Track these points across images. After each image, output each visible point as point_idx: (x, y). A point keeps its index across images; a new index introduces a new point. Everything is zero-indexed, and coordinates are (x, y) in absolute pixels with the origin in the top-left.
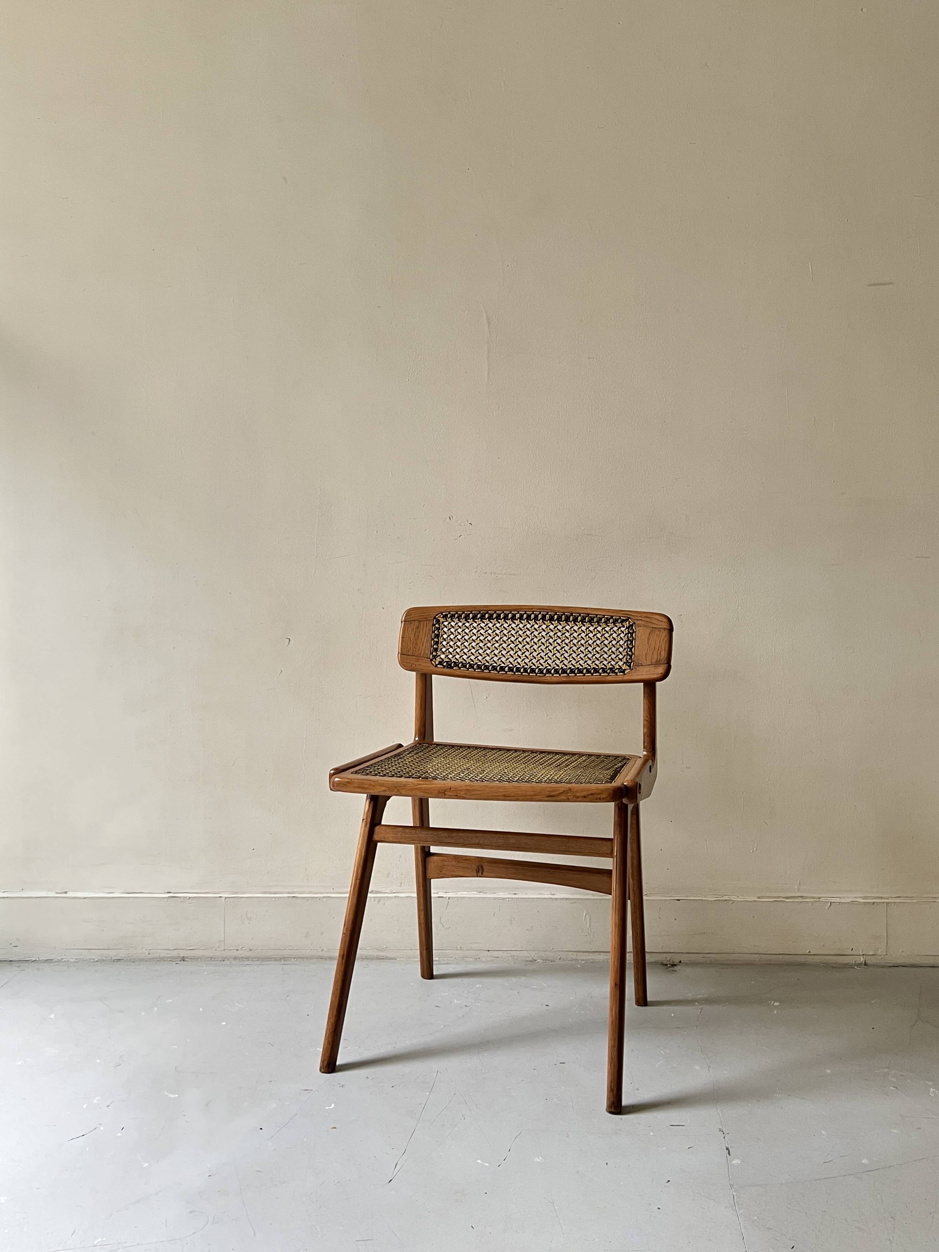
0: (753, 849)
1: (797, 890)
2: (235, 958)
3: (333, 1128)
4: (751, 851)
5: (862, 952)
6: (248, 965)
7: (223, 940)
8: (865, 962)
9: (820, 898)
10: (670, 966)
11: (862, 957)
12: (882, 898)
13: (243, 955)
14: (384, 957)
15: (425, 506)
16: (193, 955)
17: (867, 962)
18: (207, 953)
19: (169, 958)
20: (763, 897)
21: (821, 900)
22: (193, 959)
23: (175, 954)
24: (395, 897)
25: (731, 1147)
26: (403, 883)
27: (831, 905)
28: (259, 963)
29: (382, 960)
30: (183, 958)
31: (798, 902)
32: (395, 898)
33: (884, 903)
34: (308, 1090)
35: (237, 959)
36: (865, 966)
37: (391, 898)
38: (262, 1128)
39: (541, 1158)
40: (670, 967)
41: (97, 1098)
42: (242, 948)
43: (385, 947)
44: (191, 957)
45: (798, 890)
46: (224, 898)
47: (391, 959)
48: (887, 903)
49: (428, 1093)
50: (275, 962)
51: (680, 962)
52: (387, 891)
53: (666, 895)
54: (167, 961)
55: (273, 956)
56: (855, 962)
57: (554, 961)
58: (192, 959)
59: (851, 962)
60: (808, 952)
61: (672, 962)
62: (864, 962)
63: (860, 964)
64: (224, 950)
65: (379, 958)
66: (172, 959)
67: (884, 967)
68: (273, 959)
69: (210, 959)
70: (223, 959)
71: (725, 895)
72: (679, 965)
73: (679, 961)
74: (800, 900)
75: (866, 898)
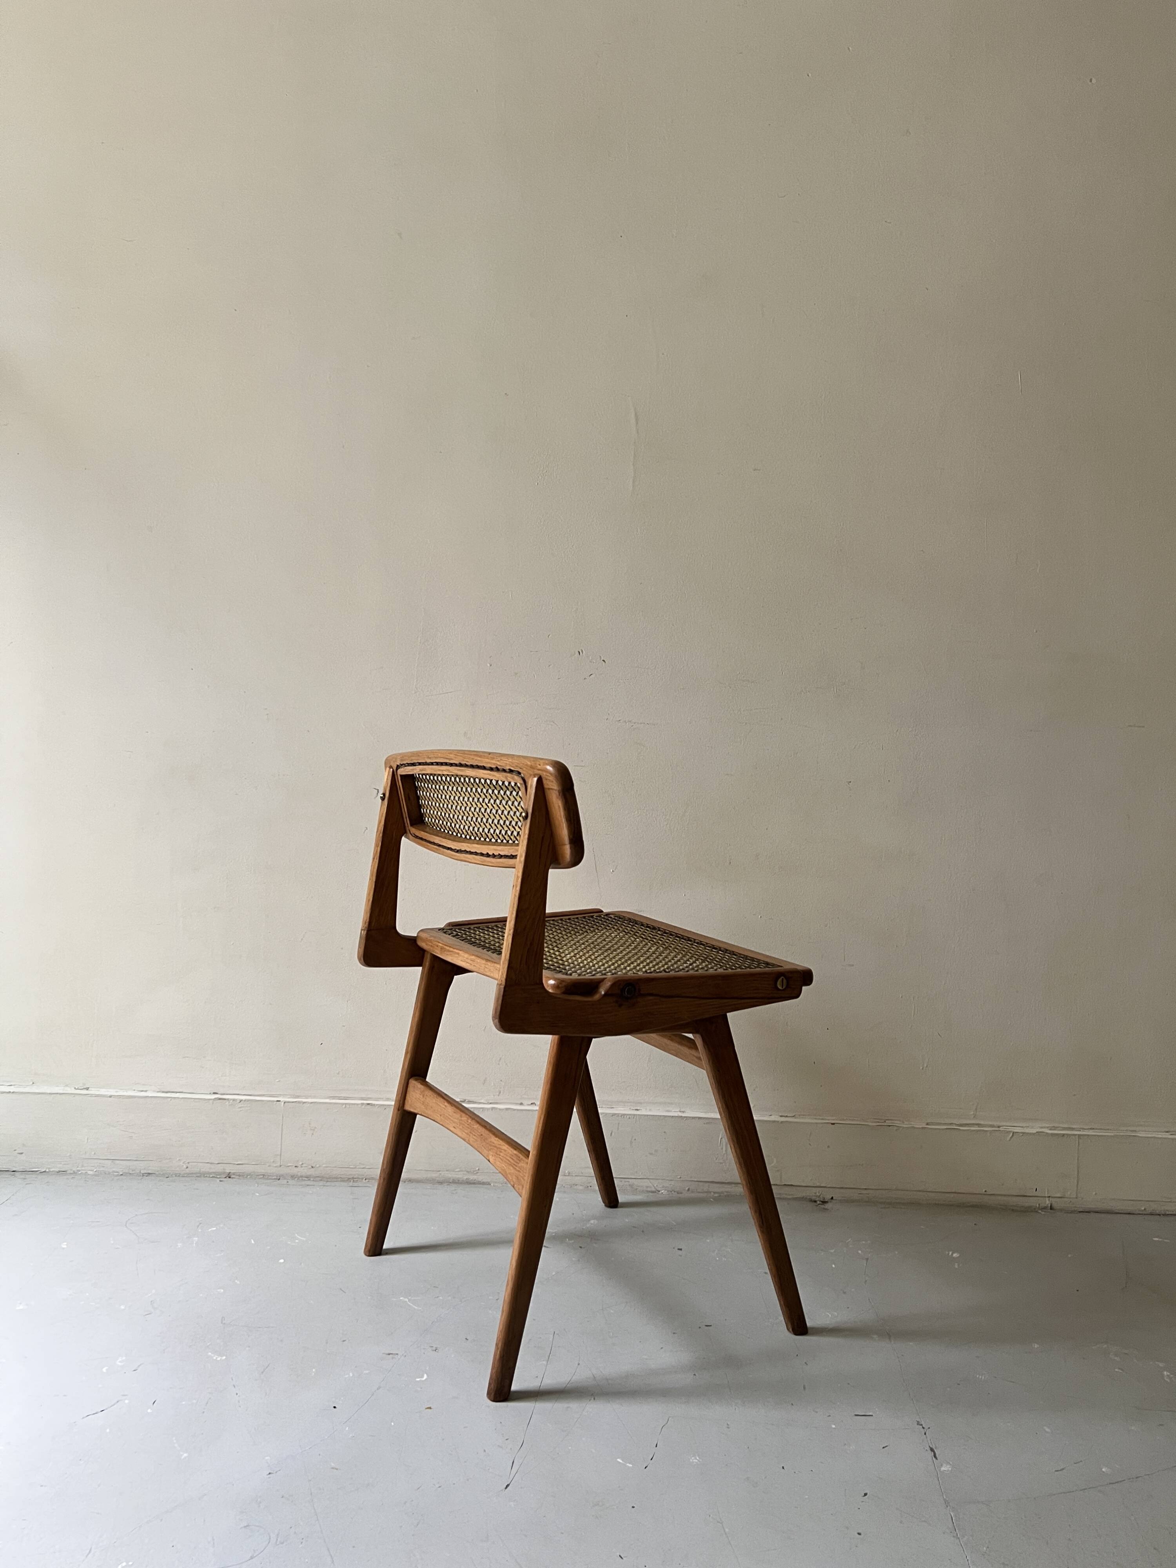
0: (923, 1065)
1: (973, 1116)
2: (293, 1177)
3: (428, 1408)
4: (921, 1068)
5: (1048, 1194)
6: (308, 1185)
7: (279, 1153)
8: (1051, 1206)
9: (999, 1127)
10: (821, 1203)
11: (1047, 1199)
12: (1073, 1129)
13: (304, 1174)
14: (475, 1181)
15: (550, 636)
16: (243, 1171)
17: (1054, 1206)
18: (260, 1170)
19: (211, 1173)
20: (933, 1124)
21: (1001, 1129)
22: (241, 1175)
23: (219, 1168)
24: (493, 1108)
25: (936, 1448)
26: (502, 1092)
27: (1013, 1135)
28: (321, 1183)
29: (473, 1185)
30: (229, 1174)
31: (974, 1130)
32: (492, 1110)
33: (1075, 1135)
34: (392, 1354)
35: (296, 1178)
36: (1051, 1211)
37: (488, 1109)
38: (336, 1407)
39: (698, 1458)
40: (819, 1204)
41: (120, 1359)
42: (302, 1164)
43: (477, 1169)
44: (238, 1174)
45: (974, 1117)
46: (283, 1103)
47: (484, 1183)
48: (1079, 1135)
49: (545, 1363)
50: (342, 1183)
52: (482, 1101)
53: (818, 1117)
54: (209, 1177)
55: (340, 1176)
56: (1039, 1204)
57: (681, 1193)
58: (239, 1176)
59: (1034, 1205)
60: (984, 1190)
61: (822, 1198)
62: (1049, 1205)
63: (1045, 1208)
64: (280, 1166)
65: (469, 1183)
66: (215, 1176)
67: (1072, 1212)
68: (339, 1180)
69: (262, 1176)
70: (278, 1178)
71: (887, 1120)
72: (831, 1202)
73: (831, 1197)
74: (977, 1128)
75: (1055, 1128)
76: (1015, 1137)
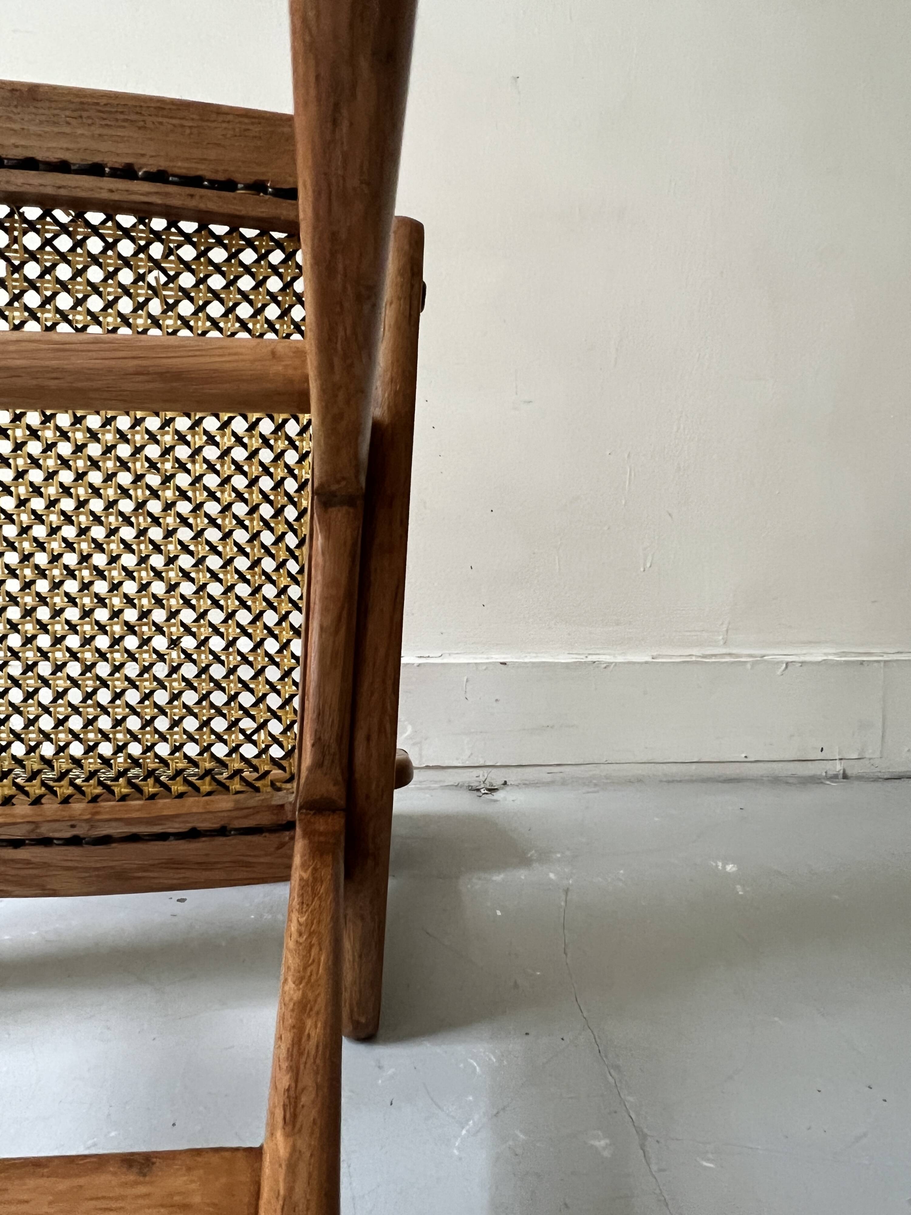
0: (645, 564)
1: (721, 643)
4: (642, 569)
5: (841, 754)
8: (844, 772)
9: (763, 656)
10: (486, 792)
11: (838, 763)
17: (849, 772)
21: (766, 659)
27: (787, 667)
31: (726, 662)
33: (879, 662)
36: (845, 780)
40: (484, 794)
45: (725, 643)
48: (885, 662)
51: (505, 783)
56: (826, 772)
59: (818, 772)
60: (743, 755)
61: (488, 784)
62: (842, 772)
63: (835, 776)
67: (878, 780)
71: (590, 654)
72: (503, 789)
73: (503, 782)
74: (728, 659)
75: (845, 654)
76: (789, 668)
